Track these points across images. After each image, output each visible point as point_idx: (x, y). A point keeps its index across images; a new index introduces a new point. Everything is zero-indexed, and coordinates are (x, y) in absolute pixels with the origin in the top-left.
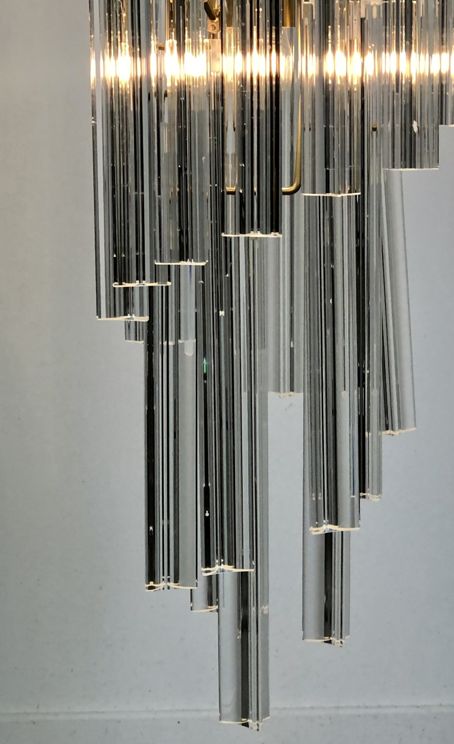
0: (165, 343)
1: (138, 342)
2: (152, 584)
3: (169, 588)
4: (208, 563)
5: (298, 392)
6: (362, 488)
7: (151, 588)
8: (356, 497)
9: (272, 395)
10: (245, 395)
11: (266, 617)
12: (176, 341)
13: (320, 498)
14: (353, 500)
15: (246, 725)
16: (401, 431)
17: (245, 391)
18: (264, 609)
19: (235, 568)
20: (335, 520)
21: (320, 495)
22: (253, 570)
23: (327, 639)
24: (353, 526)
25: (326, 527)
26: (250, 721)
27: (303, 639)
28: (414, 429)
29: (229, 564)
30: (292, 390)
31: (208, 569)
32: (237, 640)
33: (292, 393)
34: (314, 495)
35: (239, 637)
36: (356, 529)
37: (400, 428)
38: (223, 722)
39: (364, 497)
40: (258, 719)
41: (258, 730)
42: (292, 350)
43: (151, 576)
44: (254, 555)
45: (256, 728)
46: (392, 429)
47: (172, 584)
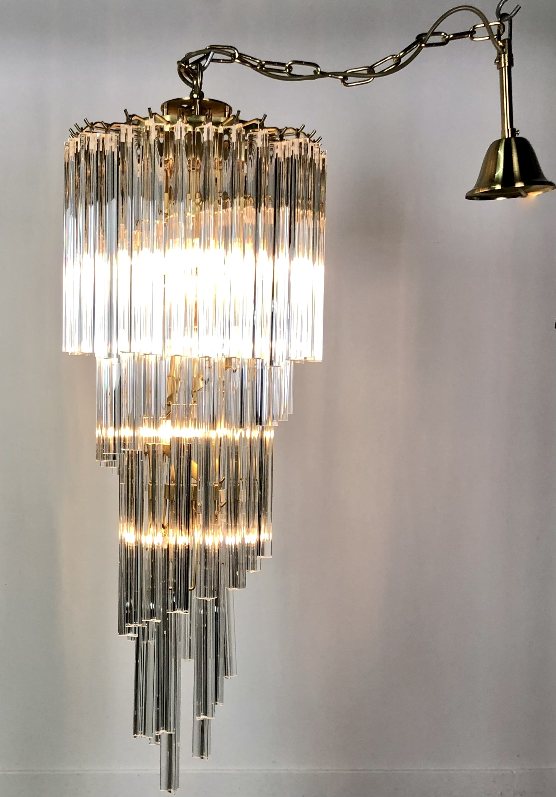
0: (143, 642)
1: (132, 641)
2: (135, 735)
3: (142, 737)
4: (158, 729)
5: (192, 659)
6: (216, 700)
7: (135, 737)
8: (213, 704)
9: (182, 660)
10: (173, 660)
11: (179, 747)
12: (147, 641)
13: (200, 704)
14: (212, 705)
15: (170, 792)
16: (231, 676)
17: (173, 658)
18: (178, 744)
19: (168, 732)
20: (206, 714)
21: (200, 702)
22: (174, 733)
23: (202, 756)
24: (212, 716)
25: (203, 717)
26: (172, 790)
27: (193, 756)
28: (236, 676)
29: (166, 730)
30: (190, 658)
31: (158, 732)
32: (167, 756)
33: (190, 659)
34: (198, 702)
35: (168, 755)
36: (214, 718)
37: (231, 675)
38: (162, 790)
39: (217, 704)
40: (175, 789)
41: (175, 794)
42: (190, 640)
43: (135, 732)
44: (175, 726)
45: (174, 793)
46: (228, 675)
47: (143, 735)
